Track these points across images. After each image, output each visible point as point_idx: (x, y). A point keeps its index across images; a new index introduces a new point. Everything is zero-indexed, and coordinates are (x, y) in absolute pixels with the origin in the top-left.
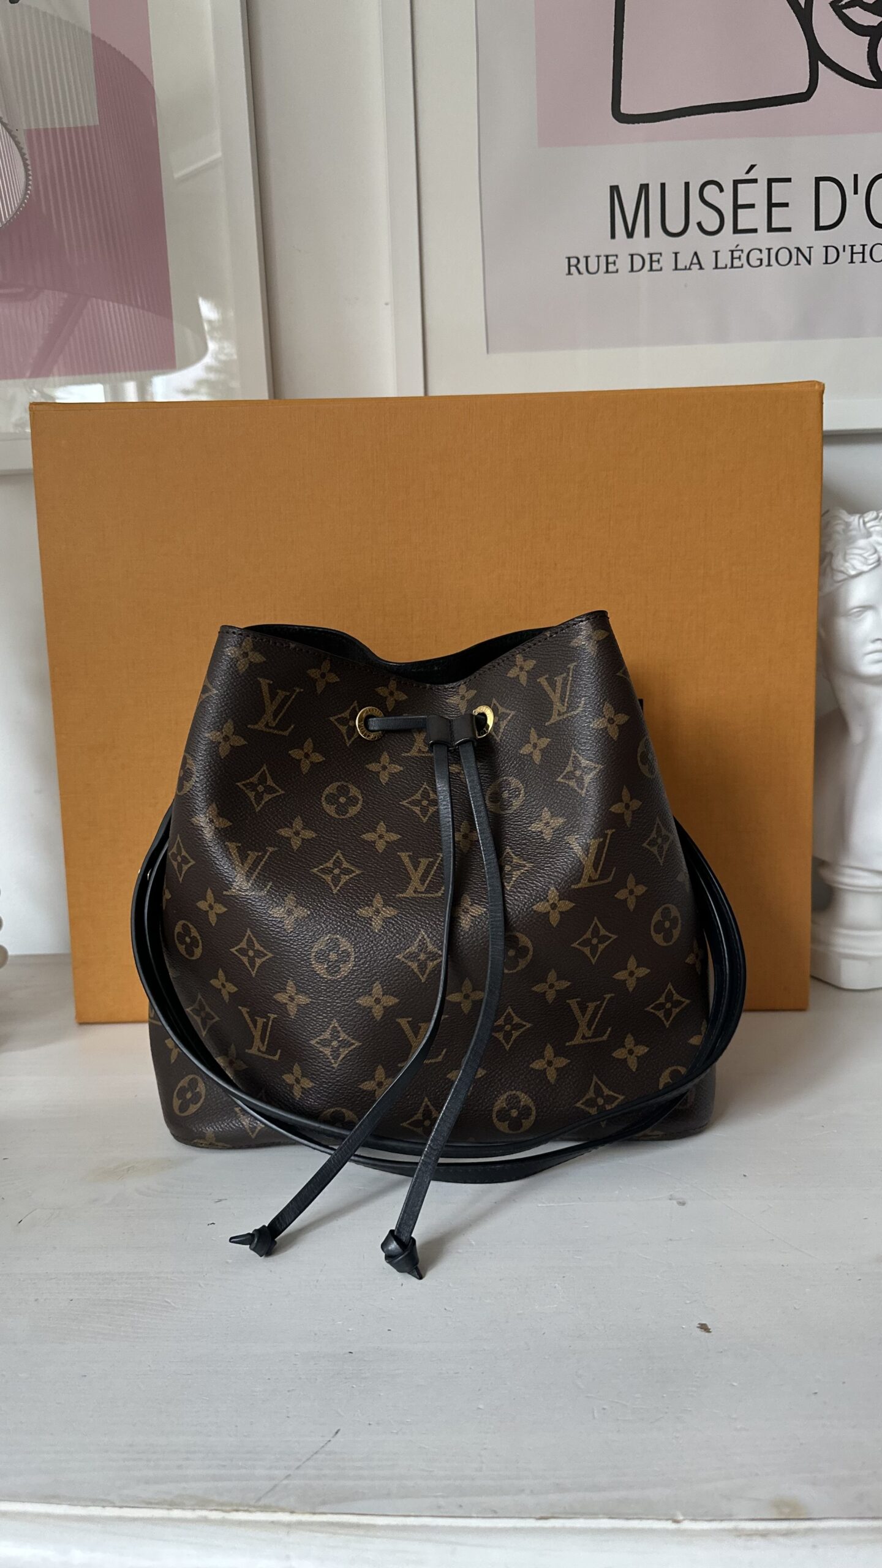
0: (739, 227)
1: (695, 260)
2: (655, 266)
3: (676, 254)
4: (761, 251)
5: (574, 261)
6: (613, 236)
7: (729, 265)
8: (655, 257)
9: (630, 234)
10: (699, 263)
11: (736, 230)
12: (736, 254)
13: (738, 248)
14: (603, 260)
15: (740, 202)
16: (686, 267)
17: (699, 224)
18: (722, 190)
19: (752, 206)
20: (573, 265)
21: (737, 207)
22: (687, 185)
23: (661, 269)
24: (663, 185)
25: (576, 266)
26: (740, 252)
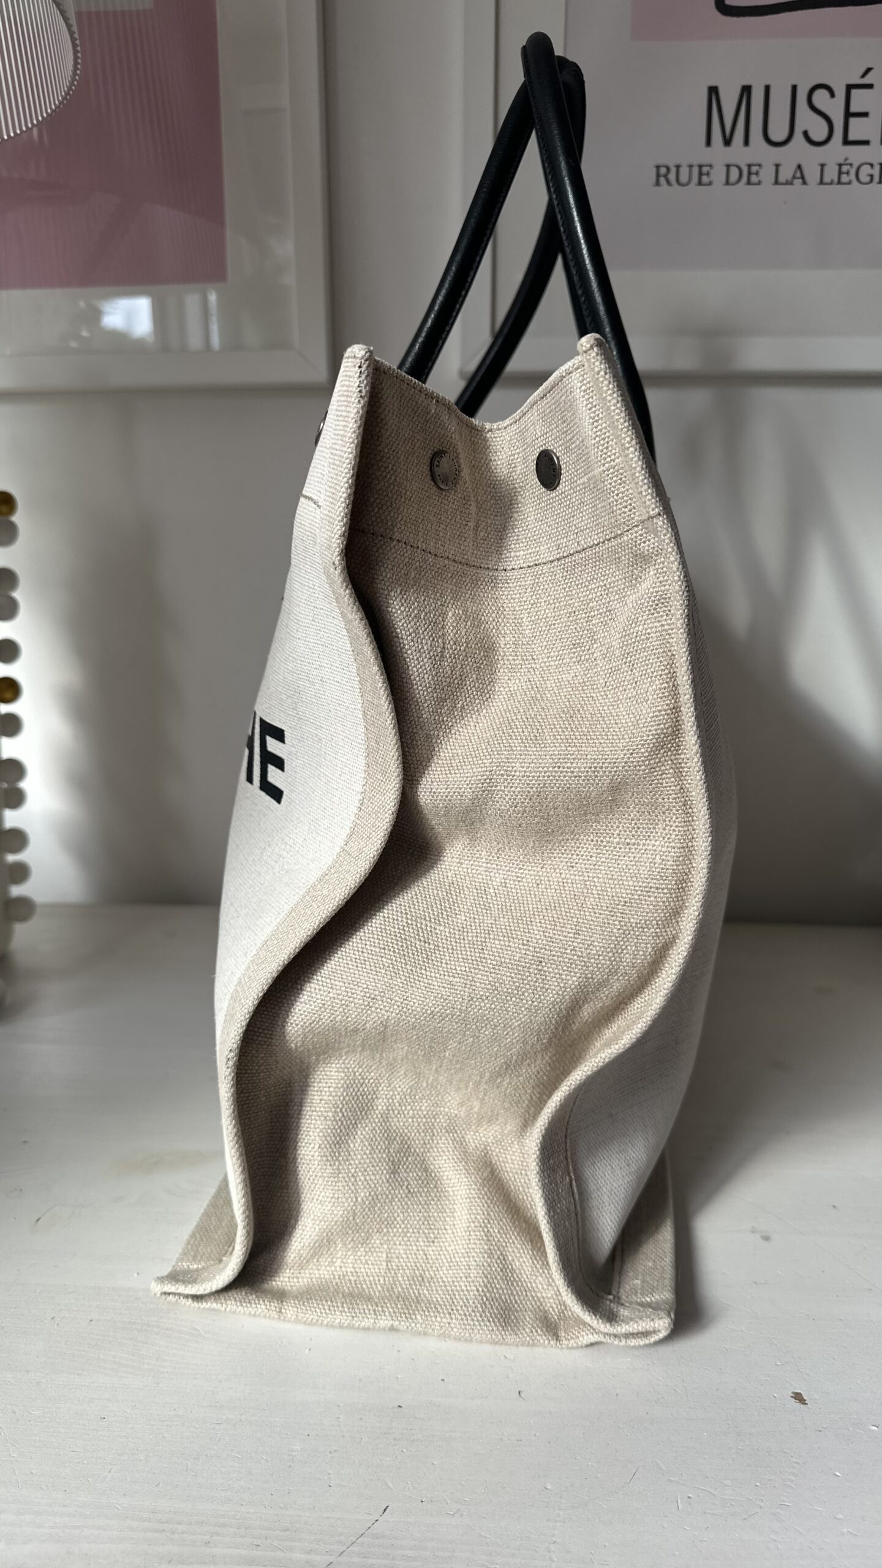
0: (852, 137)
1: (798, 174)
2: (754, 178)
3: (777, 166)
4: (872, 165)
5: (663, 171)
6: (708, 142)
7: (836, 180)
8: (754, 169)
9: (727, 142)
10: (803, 177)
11: (846, 142)
12: (845, 168)
13: (848, 161)
14: (696, 170)
15: (853, 109)
16: (787, 181)
17: (806, 134)
18: (832, 95)
19: (865, 115)
20: (662, 174)
21: (848, 115)
22: (794, 88)
23: (759, 183)
24: (767, 89)
25: (666, 176)
26: (849, 166)
